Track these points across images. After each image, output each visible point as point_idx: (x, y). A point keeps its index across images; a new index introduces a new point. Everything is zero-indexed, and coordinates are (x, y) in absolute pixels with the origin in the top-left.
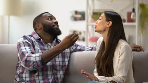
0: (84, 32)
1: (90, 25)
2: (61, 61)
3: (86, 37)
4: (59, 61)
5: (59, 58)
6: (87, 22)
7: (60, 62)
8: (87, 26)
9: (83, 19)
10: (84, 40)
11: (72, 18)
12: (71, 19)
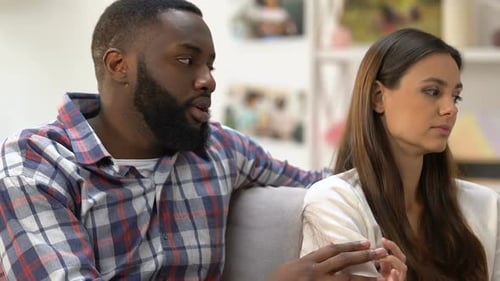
0: (302, 96)
1: (332, 61)
2: (205, 246)
3: (308, 121)
4: (199, 247)
5: (195, 229)
6: (318, 44)
7: (203, 250)
8: (317, 66)
9: (293, 28)
10: (298, 135)
11: (241, 26)
12: (235, 32)
